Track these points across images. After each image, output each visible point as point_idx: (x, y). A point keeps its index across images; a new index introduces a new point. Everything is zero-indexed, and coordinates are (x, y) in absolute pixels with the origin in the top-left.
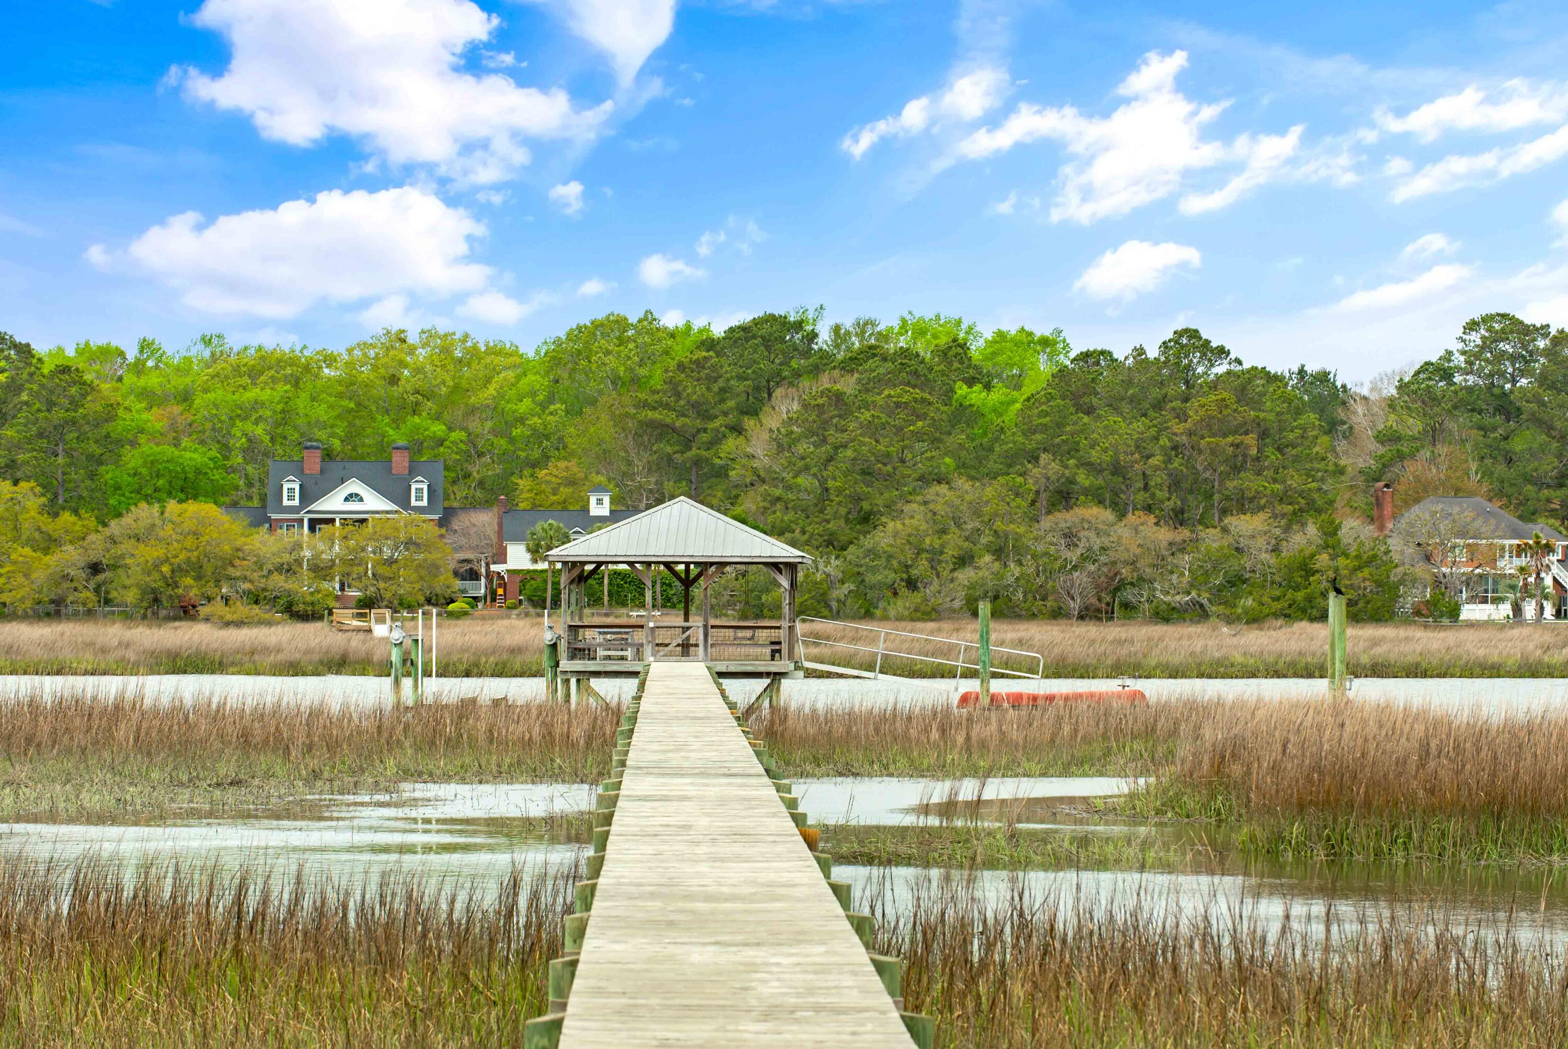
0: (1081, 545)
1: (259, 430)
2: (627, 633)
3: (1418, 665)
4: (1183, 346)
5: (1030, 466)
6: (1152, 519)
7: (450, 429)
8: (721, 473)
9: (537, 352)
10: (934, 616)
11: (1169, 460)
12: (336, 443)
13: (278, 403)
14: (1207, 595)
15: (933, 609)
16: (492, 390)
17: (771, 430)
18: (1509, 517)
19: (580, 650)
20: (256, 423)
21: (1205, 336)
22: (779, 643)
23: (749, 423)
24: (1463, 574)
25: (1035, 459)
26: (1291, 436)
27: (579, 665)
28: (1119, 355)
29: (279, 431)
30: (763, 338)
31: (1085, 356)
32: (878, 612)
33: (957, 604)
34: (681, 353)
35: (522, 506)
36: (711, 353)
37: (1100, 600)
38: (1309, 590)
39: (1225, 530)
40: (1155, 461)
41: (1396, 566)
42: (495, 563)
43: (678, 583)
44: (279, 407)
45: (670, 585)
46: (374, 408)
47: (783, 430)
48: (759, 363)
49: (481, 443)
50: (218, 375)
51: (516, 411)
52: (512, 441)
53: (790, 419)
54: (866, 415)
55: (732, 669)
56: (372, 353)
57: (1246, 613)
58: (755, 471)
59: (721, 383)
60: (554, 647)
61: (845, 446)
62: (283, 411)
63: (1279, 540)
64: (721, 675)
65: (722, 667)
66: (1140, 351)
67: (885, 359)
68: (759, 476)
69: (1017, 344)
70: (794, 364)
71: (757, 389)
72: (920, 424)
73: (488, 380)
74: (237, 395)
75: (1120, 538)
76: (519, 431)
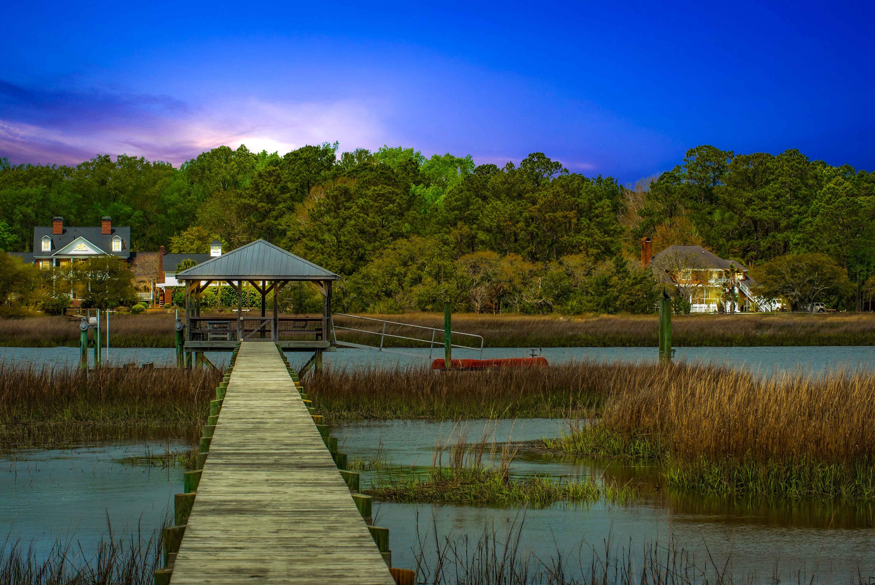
0: (482, 271)
1: (29, 210)
2: (226, 323)
3: (685, 339)
4: (534, 163)
5: (452, 229)
6: (520, 257)
7: (134, 209)
8: (283, 233)
9: (182, 167)
10: (401, 311)
11: (528, 226)
12: (72, 217)
13: (40, 195)
14: (551, 299)
15: (400, 307)
16: (157, 187)
17: (309, 210)
18: (715, 257)
19: (197, 334)
20: (28, 206)
21: (547, 156)
22: (321, 329)
23: (298, 206)
24: (692, 287)
25: (455, 225)
26: (597, 212)
27: (197, 344)
28: (500, 167)
29: (41, 211)
30: (305, 159)
31: (481, 168)
32: (369, 309)
33: (413, 304)
34: (260, 167)
35: (173, 251)
36: (277, 168)
37: (491, 302)
38: (608, 296)
39: (561, 263)
40: (521, 225)
41: (656, 283)
42: (158, 283)
43: (258, 293)
44: (40, 198)
45: (255, 295)
46: (93, 198)
47: (315, 209)
48: (303, 173)
49: (151, 217)
50: (6, 180)
51: (169, 200)
52: (167, 216)
53: (320, 204)
54: (361, 201)
55: (292, 346)
56: (91, 168)
57: (573, 309)
58: (301, 232)
59: (282, 184)
60: (181, 333)
61: (350, 218)
62: (42, 200)
63: (591, 269)
64: (285, 349)
65: (285, 344)
66: (510, 165)
67: (372, 170)
68: (302, 234)
69: (445, 162)
70: (322, 173)
71: (302, 186)
72: (391, 205)
73: (155, 183)
74: (18, 191)
75: (503, 267)
76: (171, 211)
